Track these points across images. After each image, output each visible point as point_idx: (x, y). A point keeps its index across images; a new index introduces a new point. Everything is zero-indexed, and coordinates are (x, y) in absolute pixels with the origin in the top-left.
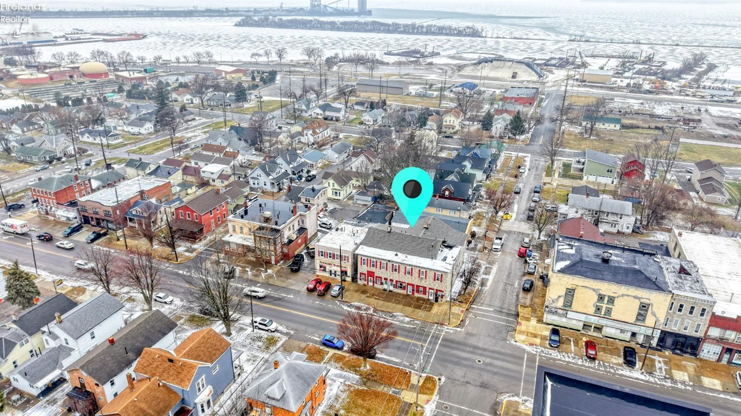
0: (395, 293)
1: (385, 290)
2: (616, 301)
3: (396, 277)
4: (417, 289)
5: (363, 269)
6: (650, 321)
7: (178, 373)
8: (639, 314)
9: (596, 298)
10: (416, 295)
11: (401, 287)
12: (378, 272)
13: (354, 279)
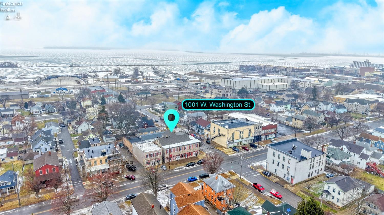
0: (181, 160)
1: (177, 161)
2: (244, 132)
3: (181, 152)
4: (188, 154)
5: (167, 155)
6: (251, 135)
7: (196, 197)
8: (249, 134)
9: (239, 133)
10: (189, 157)
11: (183, 156)
12: (174, 154)
13: (163, 162)
